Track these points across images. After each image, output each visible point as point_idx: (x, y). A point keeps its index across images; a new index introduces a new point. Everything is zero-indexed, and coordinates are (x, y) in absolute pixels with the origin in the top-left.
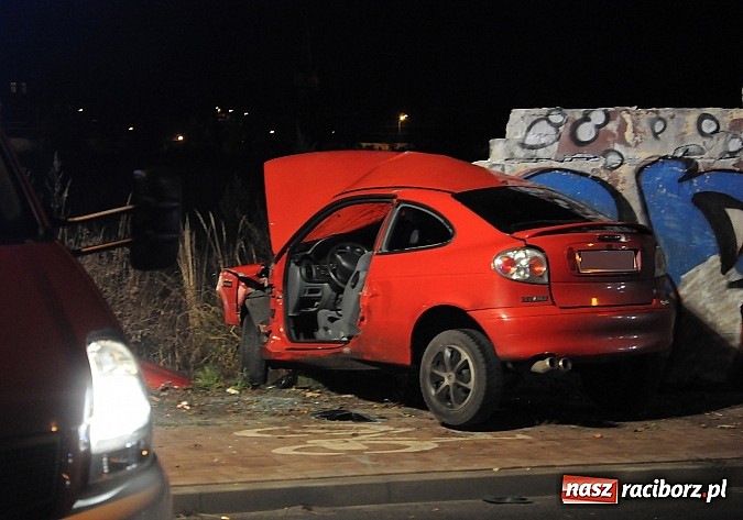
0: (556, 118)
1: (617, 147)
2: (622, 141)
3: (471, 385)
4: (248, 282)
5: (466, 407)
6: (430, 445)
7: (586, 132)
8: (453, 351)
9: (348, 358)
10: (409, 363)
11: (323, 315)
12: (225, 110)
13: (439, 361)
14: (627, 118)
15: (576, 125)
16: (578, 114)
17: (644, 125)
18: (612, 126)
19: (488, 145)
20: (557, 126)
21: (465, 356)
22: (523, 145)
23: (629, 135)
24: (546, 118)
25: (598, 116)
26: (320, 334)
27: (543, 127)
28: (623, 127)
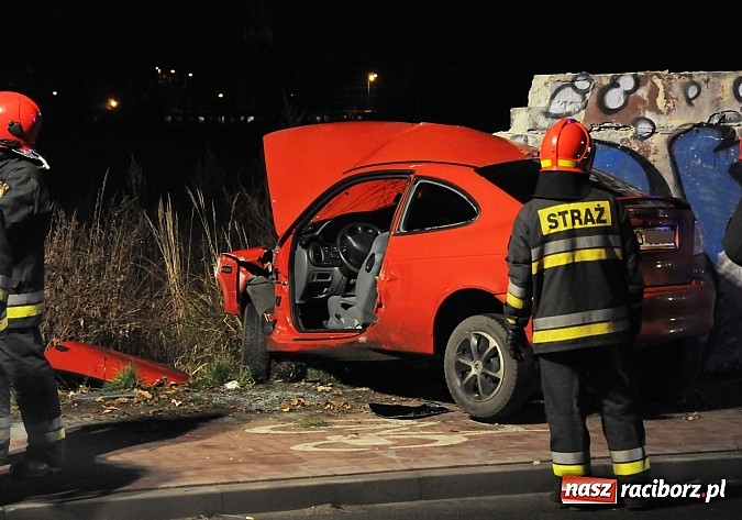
0: (582, 84)
1: (648, 115)
2: (654, 108)
3: (500, 374)
4: (250, 267)
5: (496, 398)
6: (458, 439)
7: (614, 99)
8: (480, 338)
9: (363, 347)
10: (432, 352)
11: (335, 302)
12: (166, 71)
13: (464, 348)
14: (658, 82)
15: (604, 91)
16: (605, 79)
17: (677, 90)
18: (643, 92)
19: (509, 113)
20: (583, 93)
21: (493, 343)
22: (547, 114)
23: (661, 102)
24: (572, 84)
25: (627, 81)
26: (332, 323)
27: (568, 94)
28: (654, 92)
